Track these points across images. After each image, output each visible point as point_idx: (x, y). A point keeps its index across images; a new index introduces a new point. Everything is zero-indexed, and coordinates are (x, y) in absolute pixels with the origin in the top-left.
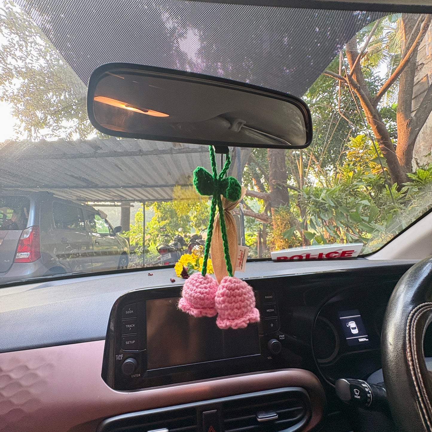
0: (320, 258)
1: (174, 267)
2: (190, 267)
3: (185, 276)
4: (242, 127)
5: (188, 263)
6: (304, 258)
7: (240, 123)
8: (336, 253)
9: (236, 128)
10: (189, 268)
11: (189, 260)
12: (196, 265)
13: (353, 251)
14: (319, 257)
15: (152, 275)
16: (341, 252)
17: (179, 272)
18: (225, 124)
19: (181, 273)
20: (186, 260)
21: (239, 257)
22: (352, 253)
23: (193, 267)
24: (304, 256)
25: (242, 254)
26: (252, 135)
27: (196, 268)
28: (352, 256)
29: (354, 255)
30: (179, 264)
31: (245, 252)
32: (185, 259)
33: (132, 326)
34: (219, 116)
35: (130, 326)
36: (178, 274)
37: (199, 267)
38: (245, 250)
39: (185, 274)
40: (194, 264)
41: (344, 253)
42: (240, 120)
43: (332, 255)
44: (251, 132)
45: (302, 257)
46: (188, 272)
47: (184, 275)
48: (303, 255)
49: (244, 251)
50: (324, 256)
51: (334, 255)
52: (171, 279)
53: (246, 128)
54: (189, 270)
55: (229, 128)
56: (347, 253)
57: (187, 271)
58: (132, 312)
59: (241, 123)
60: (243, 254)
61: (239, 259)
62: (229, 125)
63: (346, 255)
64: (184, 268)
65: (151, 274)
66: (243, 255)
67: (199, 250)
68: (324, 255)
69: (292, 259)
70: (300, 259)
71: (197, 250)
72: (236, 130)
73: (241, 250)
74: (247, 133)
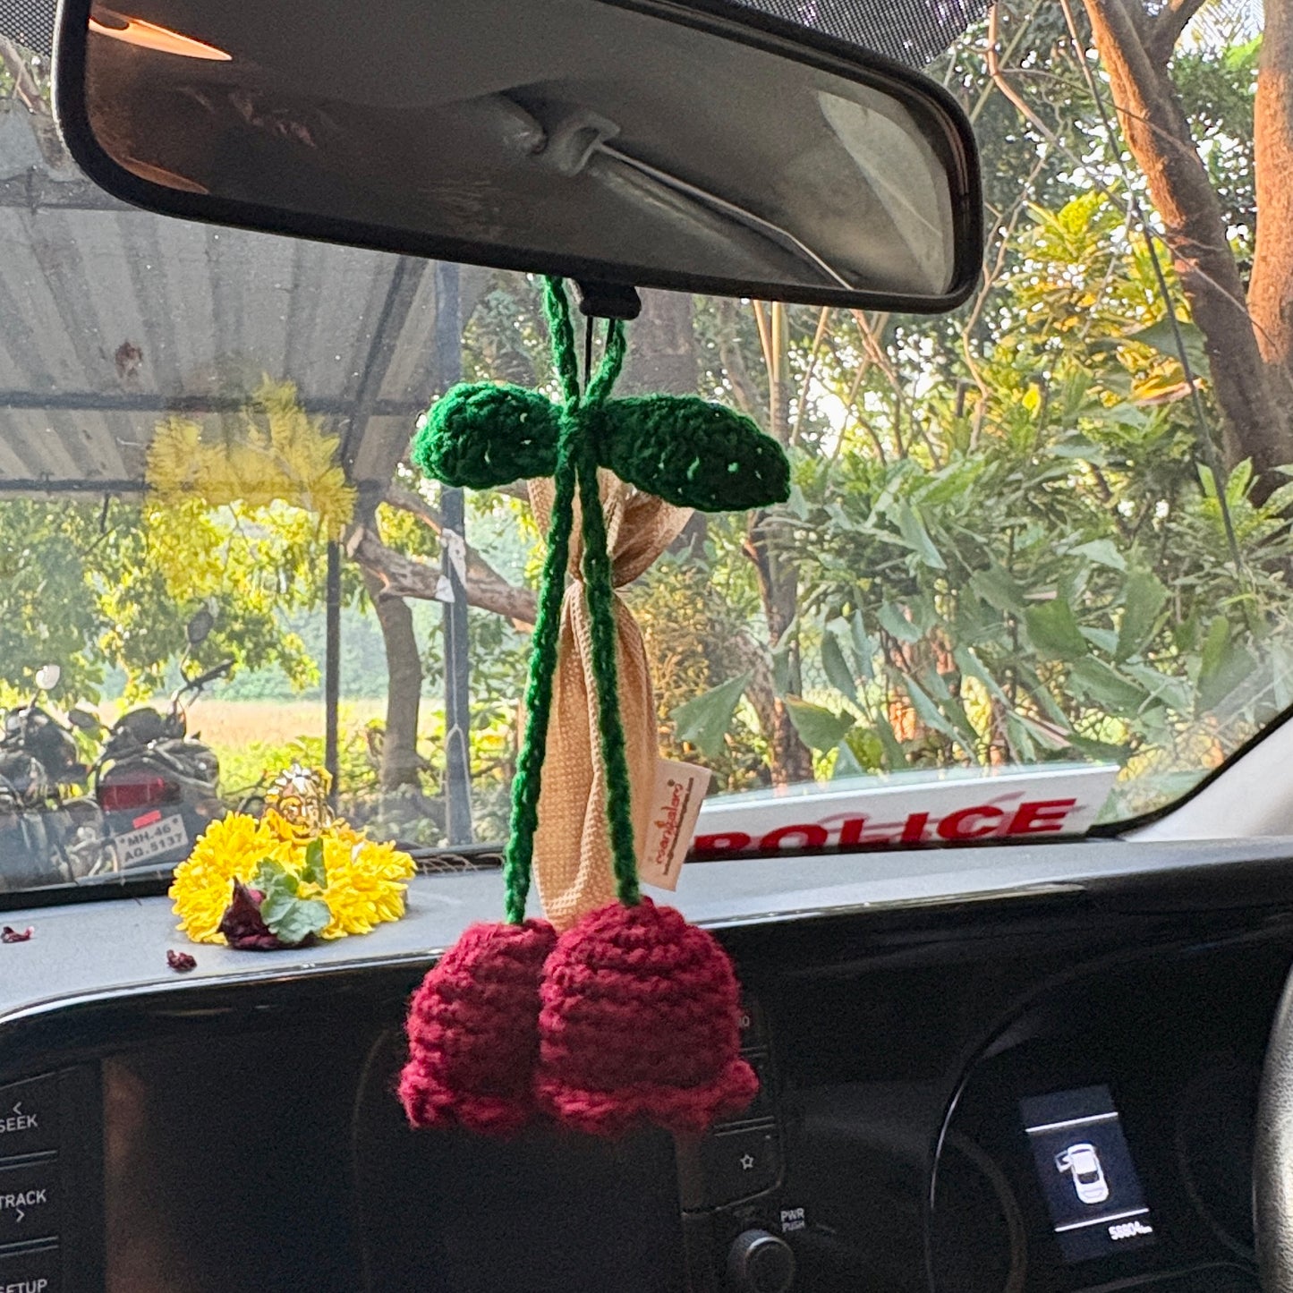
0: (913, 837)
1: (165, 893)
2: (278, 883)
3: (242, 936)
4: (596, 153)
5: (259, 865)
6: (834, 839)
7: (590, 133)
8: (988, 811)
9: (565, 155)
10: (272, 889)
11: (261, 847)
12: (309, 877)
13: (1071, 802)
14: (904, 834)
15: (26, 938)
16: (1011, 807)
17: (204, 915)
18: (520, 132)
19: (219, 920)
20: (243, 847)
21: (664, 817)
22: (1062, 815)
23: (289, 886)
24: (834, 831)
25: (676, 799)
26: (638, 193)
27: (306, 889)
28: (1064, 831)
29: (1070, 825)
30: (197, 871)
31: (690, 789)
32: (234, 842)
33: (33, 1197)
34: (504, 93)
35: (21, 1200)
36: (203, 929)
37: (325, 885)
38: (691, 780)
39: (247, 924)
40: (292, 867)
41: (1029, 811)
42: (593, 119)
43: (971, 824)
44: (638, 179)
45: (824, 833)
46: (269, 916)
47: (241, 930)
48: (827, 826)
49: (686, 786)
50: (931, 829)
51: (981, 823)
52: (171, 954)
53: (609, 156)
54: (274, 903)
55: (536, 151)
56: (1042, 811)
57: (262, 908)
58: (31, 1121)
59: (595, 132)
60: (682, 799)
61: (660, 824)
62: (538, 137)
63: (1035, 823)
64: (239, 893)
65: (21, 932)
66: (680, 808)
67: (311, 793)
68: (934, 821)
69: (770, 848)
70: (814, 842)
71: (302, 790)
72: (564, 167)
73: (671, 783)
74: (615, 182)
